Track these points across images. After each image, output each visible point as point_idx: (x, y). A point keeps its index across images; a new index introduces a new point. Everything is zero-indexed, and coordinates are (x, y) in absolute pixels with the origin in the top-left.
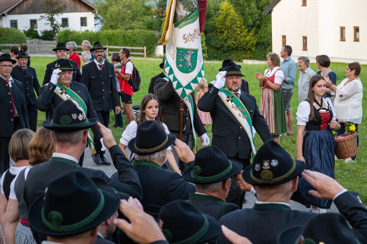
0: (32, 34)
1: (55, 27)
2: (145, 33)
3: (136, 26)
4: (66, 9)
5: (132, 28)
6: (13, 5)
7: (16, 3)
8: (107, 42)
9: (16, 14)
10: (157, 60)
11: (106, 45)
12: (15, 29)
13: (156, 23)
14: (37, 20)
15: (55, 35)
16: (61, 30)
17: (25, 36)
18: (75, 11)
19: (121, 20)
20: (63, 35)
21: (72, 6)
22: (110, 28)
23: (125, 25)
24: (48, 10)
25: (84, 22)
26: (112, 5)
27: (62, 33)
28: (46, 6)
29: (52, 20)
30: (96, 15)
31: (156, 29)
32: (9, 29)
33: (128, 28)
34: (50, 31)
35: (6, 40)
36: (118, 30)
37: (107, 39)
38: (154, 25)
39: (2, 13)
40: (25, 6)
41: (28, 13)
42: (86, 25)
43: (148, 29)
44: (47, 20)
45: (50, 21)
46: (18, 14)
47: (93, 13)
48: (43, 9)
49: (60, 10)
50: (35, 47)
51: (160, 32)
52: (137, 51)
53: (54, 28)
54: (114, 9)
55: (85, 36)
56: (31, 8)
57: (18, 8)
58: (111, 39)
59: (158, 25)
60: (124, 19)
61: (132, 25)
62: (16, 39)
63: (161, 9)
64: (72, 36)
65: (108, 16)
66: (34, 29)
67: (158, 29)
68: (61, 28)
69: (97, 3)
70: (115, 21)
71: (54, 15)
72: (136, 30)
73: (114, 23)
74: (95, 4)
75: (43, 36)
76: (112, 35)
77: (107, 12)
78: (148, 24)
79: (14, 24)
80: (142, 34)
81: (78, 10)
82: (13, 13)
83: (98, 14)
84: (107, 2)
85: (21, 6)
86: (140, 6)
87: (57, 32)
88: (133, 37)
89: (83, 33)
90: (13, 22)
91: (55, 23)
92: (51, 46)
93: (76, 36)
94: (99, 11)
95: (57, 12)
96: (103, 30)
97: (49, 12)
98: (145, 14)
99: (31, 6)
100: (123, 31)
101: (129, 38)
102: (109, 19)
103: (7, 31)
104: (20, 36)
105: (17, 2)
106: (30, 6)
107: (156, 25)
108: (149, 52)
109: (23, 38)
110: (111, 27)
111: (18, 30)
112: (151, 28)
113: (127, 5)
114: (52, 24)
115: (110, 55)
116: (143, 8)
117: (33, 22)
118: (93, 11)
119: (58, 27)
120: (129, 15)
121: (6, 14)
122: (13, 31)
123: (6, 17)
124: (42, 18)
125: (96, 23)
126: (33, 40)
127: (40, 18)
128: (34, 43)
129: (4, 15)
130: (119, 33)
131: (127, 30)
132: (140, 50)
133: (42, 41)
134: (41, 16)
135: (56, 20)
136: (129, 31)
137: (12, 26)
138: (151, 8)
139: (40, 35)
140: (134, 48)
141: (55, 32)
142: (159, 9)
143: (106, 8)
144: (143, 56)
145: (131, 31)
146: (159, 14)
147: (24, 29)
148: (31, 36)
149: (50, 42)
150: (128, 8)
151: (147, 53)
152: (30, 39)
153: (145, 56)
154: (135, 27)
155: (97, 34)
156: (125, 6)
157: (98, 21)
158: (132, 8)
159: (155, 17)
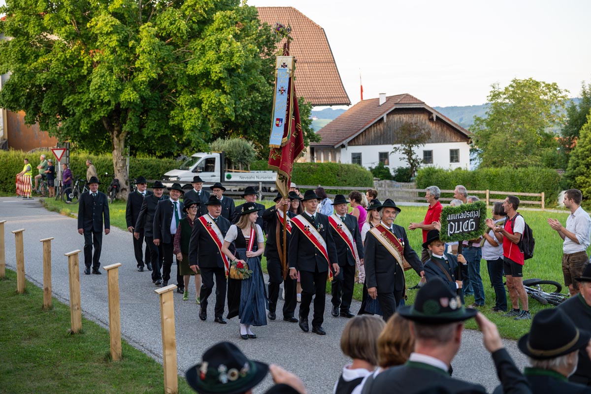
0: (381, 172)
1: (414, 164)
2: (543, 172)
3: (531, 162)
4: (429, 138)
5: (525, 166)
6: (357, 132)
7: (360, 130)
8: (487, 184)
9: (360, 145)
10: (560, 212)
11: (485, 190)
12: (358, 166)
13: (560, 158)
14: (390, 153)
15: (413, 175)
16: (422, 168)
17: (371, 175)
18: (443, 141)
19: (509, 153)
20: (425, 174)
21: (438, 134)
22: (493, 166)
23: (514, 161)
24: (404, 139)
25: (455, 156)
26: (496, 132)
27: (423, 172)
28: (402, 133)
29: (409, 153)
30: (472, 146)
31: (560, 167)
32: (350, 165)
33: (518, 166)
34: (407, 169)
35: (345, 181)
36: (504, 168)
37: (487, 180)
38: (557, 161)
39: (341, 144)
40: (373, 133)
41: (377, 144)
42: (457, 161)
43: (549, 167)
44: (403, 153)
45: (407, 155)
46: (363, 145)
47: (468, 144)
48: (398, 138)
49: (421, 140)
50: (385, 191)
51: (565, 171)
52: (530, 198)
53: (411, 164)
54: (499, 137)
55: (456, 177)
56: (381, 136)
57: (362, 136)
58: (493, 182)
59: (562, 160)
60: (513, 152)
61: (524, 161)
62: (359, 180)
63: (568, 137)
64: (437, 176)
65: (490, 148)
66: (385, 166)
67: (562, 166)
68: (422, 164)
69: (474, 129)
70: (500, 154)
71: (412, 146)
72: (530, 169)
73: (498, 158)
74: (471, 131)
75: (396, 176)
76: (494, 176)
77: (488, 142)
78: (547, 160)
79: (357, 158)
80: (539, 174)
81: (448, 140)
82: (357, 143)
83: (475, 145)
84: (489, 127)
85: (367, 133)
86: (537, 133)
87: (417, 170)
88: (525, 178)
89: (452, 172)
90: (356, 156)
91: (414, 157)
92: (407, 190)
93: (444, 176)
94: (478, 141)
95: (417, 142)
96: (482, 168)
97: (406, 142)
98: (543, 145)
99: (381, 134)
100: (511, 169)
101: (520, 180)
102: (491, 152)
103: (347, 168)
104: (365, 176)
105: (363, 128)
106: (379, 134)
107: (560, 161)
108: (548, 200)
109: (369, 179)
110: (494, 163)
111: (362, 168)
112: (553, 165)
113: (517, 132)
114: (410, 159)
115: (491, 204)
116: (541, 136)
117: (384, 156)
118: (468, 141)
119: (418, 163)
120: (520, 146)
121: (346, 145)
122: (355, 168)
123: (346, 149)
124: (396, 150)
125: (472, 158)
126: (383, 182)
127: (394, 150)
128: (383, 186)
129: (343, 146)
130: (505, 173)
131: (517, 169)
132: (536, 197)
133: (394, 183)
134: (395, 148)
135: (415, 154)
136: (519, 169)
137: (353, 162)
138: (553, 136)
139: (393, 174)
140: (527, 194)
141: (414, 170)
142: (564, 138)
143: (487, 136)
144: (539, 206)
145: (523, 169)
146: (564, 145)
147: (370, 166)
148: (380, 176)
149: (406, 184)
150: (519, 137)
151: (545, 203)
152: (379, 180)
153: (543, 205)
154: (529, 164)
155: (474, 173)
156: (515, 134)
157: (476, 154)
158: (525, 136)
159: (558, 149)
